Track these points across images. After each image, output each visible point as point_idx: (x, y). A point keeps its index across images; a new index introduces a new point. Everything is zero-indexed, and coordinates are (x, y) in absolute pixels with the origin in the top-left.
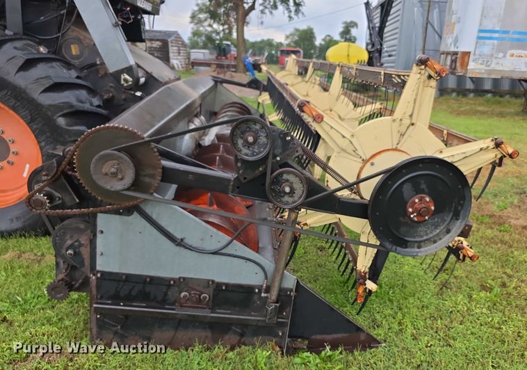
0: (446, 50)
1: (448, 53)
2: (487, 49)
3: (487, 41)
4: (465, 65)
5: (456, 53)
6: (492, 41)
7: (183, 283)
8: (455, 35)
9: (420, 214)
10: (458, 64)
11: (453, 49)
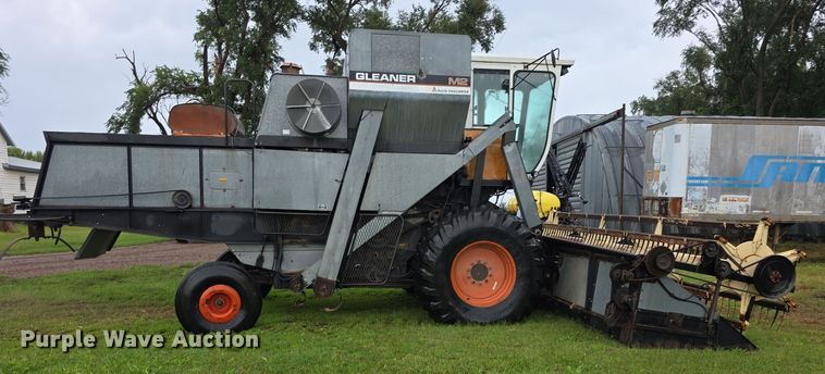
0: (651, 196)
1: (654, 199)
2: (698, 194)
3: (698, 188)
4: (677, 210)
5: (666, 199)
6: (702, 188)
7: (671, 315)
8: (661, 182)
9: (776, 279)
10: (669, 210)
11: (660, 195)
